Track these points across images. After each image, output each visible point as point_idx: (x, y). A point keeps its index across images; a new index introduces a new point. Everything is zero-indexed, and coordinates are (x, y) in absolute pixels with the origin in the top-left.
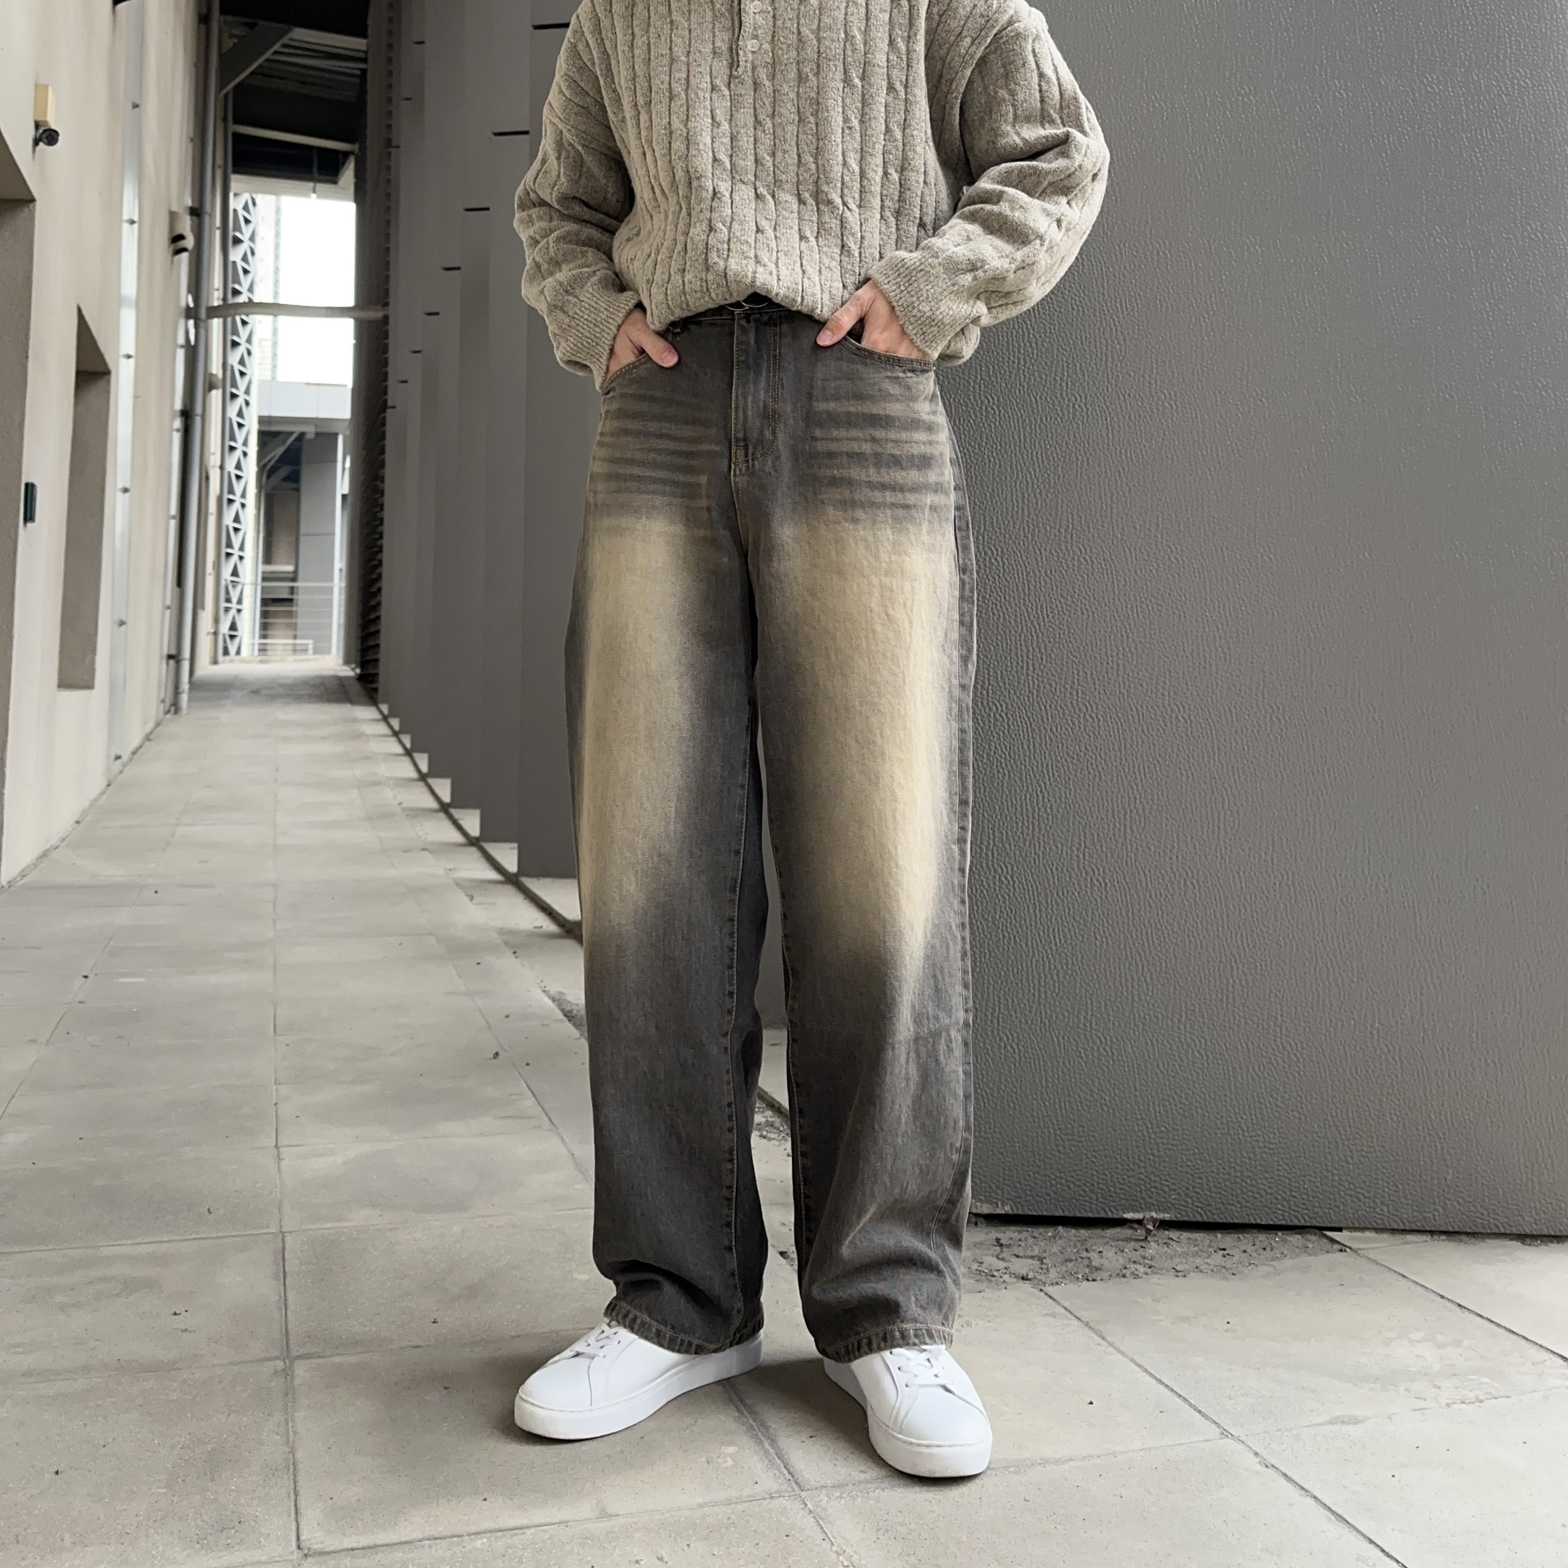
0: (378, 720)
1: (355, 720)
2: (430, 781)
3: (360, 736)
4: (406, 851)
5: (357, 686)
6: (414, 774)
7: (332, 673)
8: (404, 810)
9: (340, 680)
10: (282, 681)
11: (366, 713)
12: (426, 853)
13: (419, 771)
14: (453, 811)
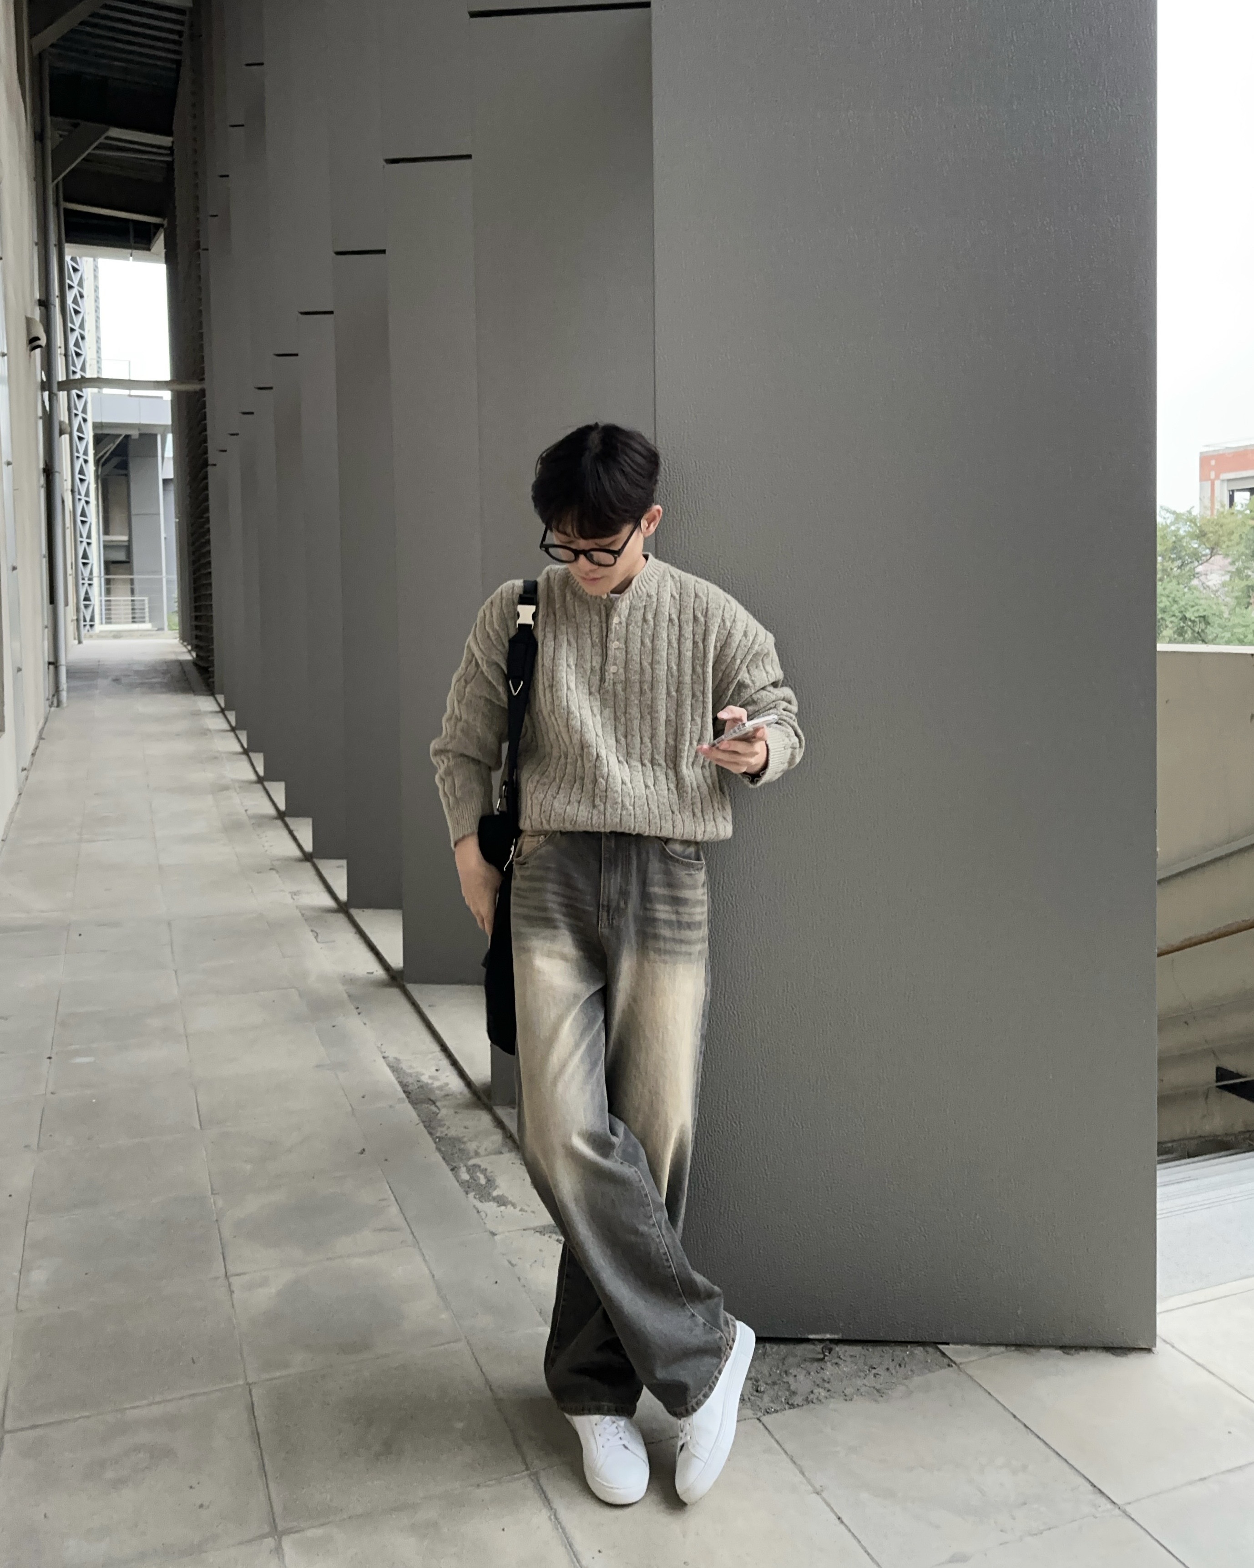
0: (217, 712)
1: (197, 714)
2: (266, 784)
3: (205, 732)
4: (259, 873)
5: (194, 675)
6: (253, 777)
7: (172, 657)
8: (251, 817)
9: (181, 663)
10: (136, 668)
11: (206, 704)
12: (274, 872)
13: (256, 772)
14: (287, 819)
